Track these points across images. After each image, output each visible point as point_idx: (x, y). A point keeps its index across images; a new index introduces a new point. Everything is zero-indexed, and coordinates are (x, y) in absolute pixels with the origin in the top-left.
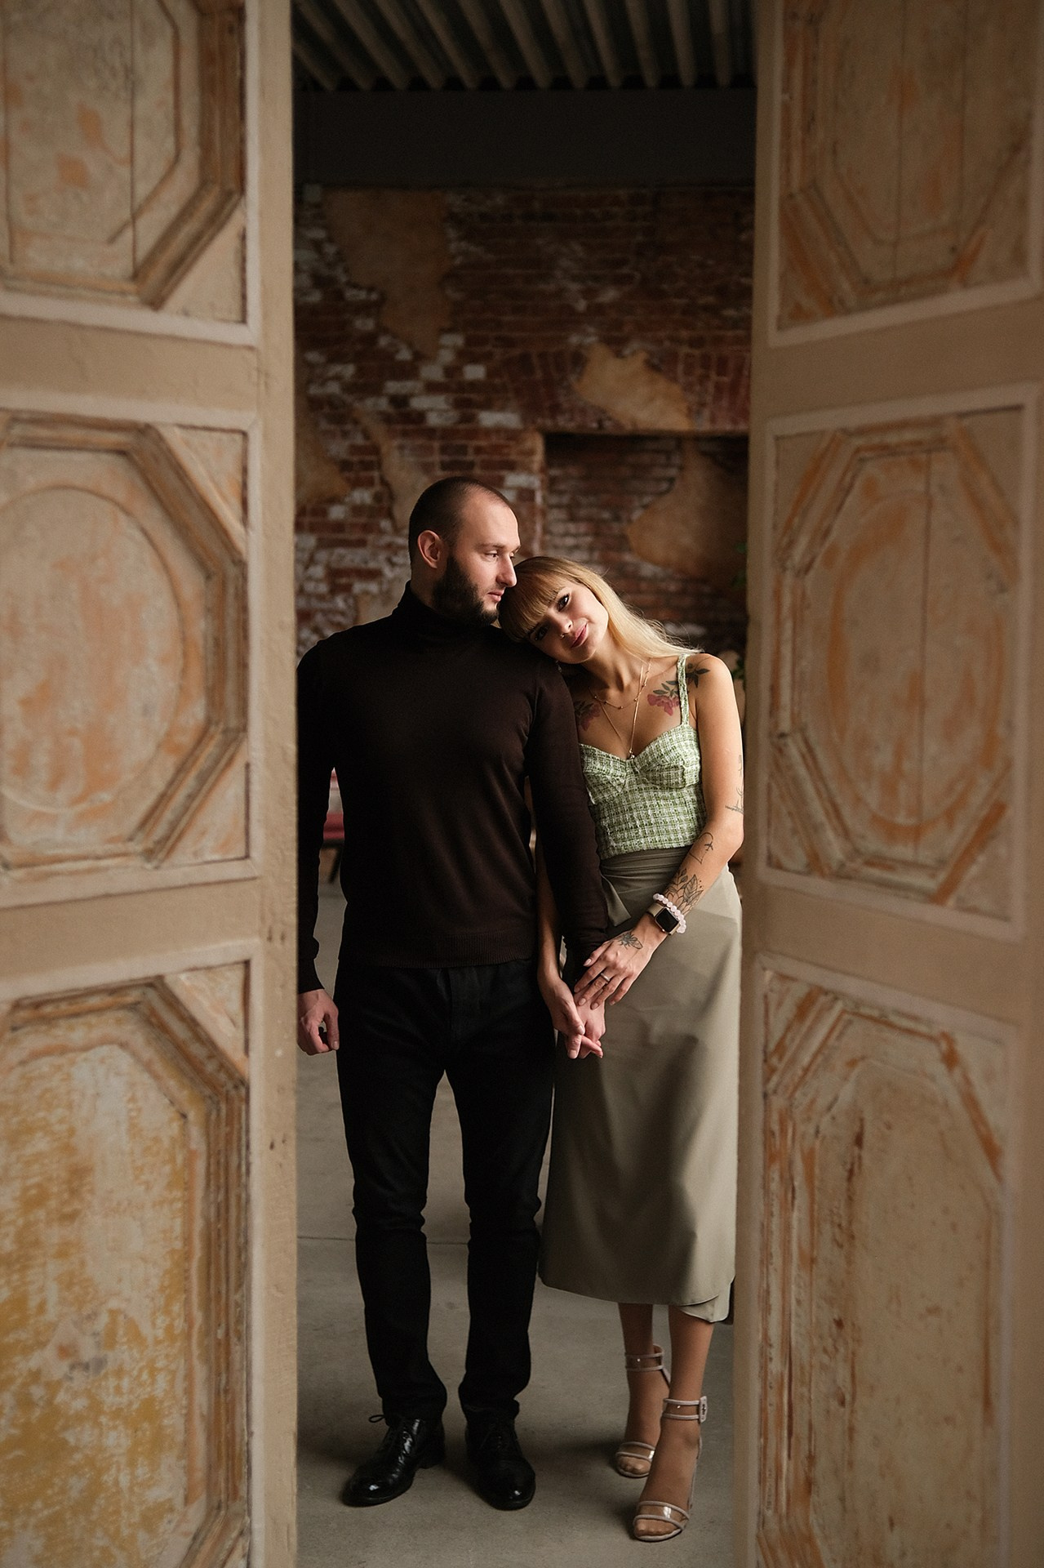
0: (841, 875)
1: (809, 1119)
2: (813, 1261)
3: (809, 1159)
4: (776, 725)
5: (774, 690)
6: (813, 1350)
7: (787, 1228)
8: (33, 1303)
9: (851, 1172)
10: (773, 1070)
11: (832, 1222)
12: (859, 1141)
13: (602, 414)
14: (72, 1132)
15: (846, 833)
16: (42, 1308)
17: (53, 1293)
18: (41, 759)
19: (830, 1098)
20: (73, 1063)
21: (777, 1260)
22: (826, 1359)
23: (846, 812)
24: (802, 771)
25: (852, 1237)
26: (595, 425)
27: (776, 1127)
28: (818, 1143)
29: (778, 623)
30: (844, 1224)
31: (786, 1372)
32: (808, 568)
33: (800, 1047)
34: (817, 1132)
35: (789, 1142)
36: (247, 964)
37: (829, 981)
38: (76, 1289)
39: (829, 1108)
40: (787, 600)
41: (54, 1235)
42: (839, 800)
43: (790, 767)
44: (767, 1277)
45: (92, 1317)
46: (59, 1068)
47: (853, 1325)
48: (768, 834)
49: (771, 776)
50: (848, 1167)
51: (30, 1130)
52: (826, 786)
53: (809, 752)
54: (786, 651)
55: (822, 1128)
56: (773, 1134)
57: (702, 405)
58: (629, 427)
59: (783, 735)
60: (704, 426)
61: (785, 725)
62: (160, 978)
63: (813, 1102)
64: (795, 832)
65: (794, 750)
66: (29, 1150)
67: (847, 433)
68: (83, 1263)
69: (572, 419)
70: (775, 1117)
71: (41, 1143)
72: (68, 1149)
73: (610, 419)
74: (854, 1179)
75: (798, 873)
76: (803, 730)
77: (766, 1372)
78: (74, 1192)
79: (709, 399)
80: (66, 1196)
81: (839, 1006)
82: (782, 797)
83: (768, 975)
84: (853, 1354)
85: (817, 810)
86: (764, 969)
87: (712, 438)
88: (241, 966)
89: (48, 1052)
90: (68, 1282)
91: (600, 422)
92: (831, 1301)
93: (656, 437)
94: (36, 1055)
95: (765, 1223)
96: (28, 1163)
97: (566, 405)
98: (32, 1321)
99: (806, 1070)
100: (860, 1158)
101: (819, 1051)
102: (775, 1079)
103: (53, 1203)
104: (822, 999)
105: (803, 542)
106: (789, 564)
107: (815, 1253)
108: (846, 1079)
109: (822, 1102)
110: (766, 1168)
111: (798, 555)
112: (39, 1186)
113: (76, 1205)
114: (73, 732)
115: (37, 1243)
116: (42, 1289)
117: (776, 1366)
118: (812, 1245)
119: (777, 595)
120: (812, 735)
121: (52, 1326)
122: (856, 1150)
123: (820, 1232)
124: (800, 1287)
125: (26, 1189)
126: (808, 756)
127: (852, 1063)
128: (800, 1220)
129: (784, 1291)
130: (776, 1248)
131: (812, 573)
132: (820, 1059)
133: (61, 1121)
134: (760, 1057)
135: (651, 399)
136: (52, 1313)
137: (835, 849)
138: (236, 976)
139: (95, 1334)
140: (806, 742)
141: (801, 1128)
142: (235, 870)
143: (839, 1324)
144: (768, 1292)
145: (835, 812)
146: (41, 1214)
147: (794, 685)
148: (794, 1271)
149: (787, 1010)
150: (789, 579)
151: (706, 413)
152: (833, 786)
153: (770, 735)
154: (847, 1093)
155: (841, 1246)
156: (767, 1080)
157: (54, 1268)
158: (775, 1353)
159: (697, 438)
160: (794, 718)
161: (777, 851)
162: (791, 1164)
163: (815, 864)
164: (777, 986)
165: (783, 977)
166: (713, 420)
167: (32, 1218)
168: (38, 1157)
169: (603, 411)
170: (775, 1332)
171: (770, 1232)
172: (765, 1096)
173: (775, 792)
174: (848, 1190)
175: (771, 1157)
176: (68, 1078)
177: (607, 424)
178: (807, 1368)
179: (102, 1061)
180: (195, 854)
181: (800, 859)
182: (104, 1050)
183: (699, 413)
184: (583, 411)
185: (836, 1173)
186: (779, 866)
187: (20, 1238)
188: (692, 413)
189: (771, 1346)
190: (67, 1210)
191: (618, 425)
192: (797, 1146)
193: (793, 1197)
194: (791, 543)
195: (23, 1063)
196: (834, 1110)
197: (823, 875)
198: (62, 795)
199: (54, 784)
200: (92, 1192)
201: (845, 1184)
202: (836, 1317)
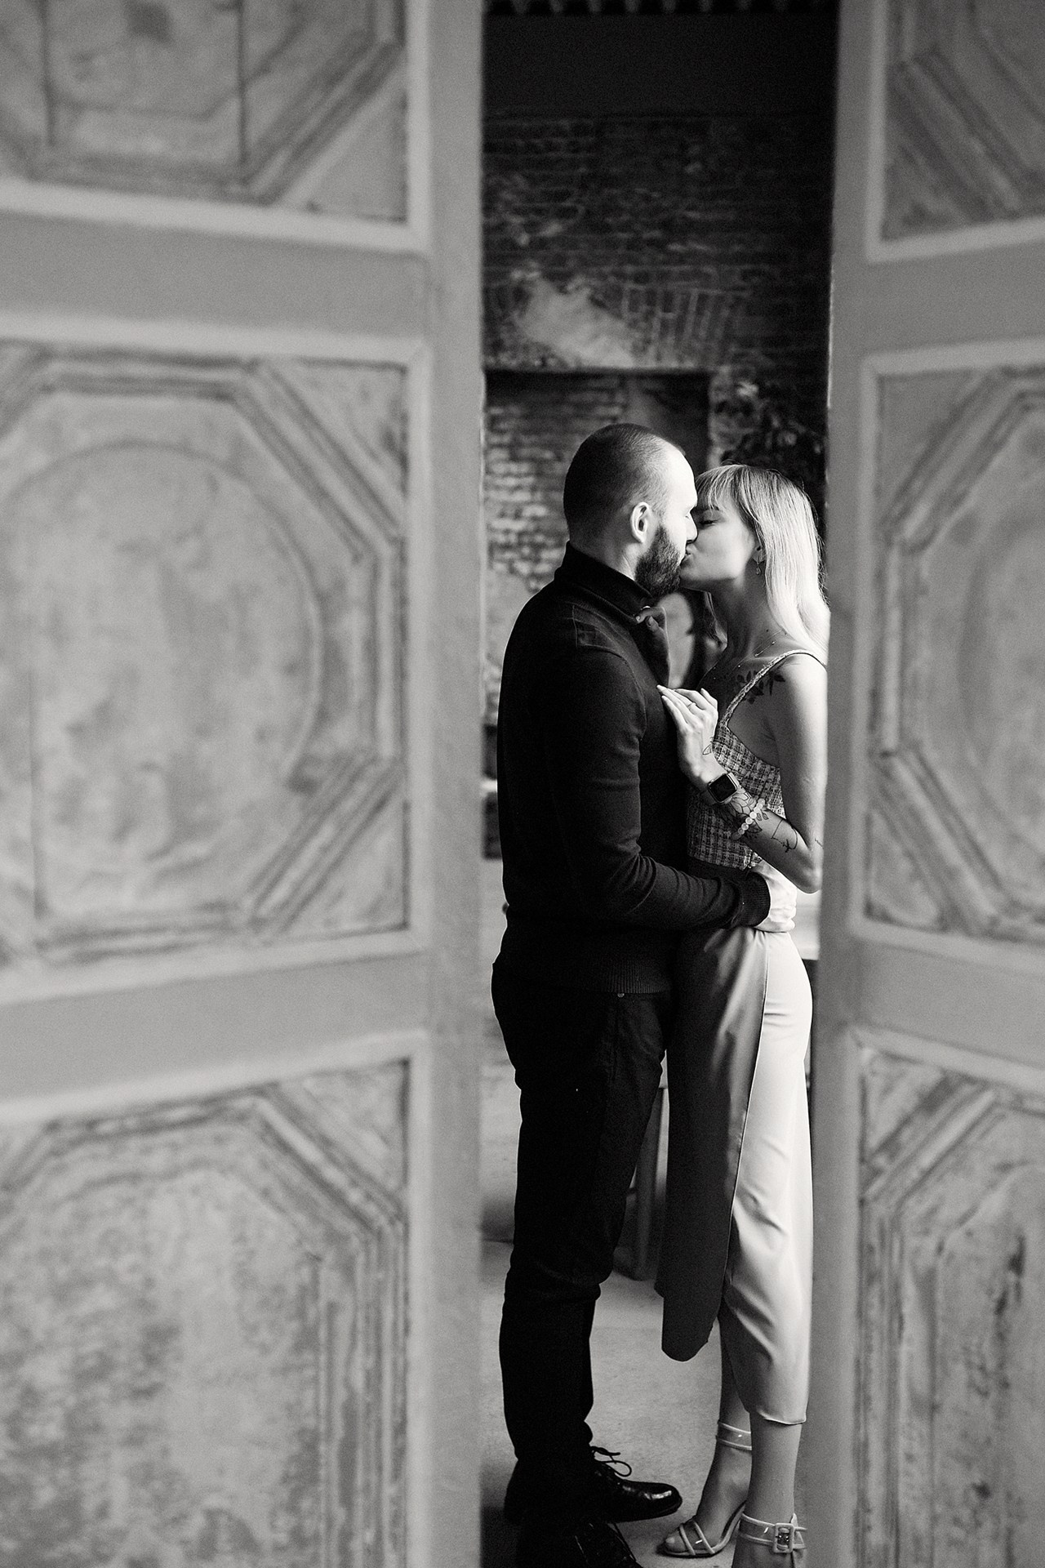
0: (992, 933)
1: (926, 1232)
2: (934, 1408)
3: (927, 1283)
4: (878, 741)
5: (876, 696)
6: (934, 1519)
7: (893, 1365)
8: (90, 1505)
9: (1001, 1306)
10: (876, 1172)
11: (969, 1364)
12: (1016, 1263)
13: (545, 352)
14: (149, 1283)
15: (994, 879)
16: (103, 1512)
17: (120, 1491)
18: (100, 803)
19: (964, 1208)
20: (150, 1194)
21: (878, 1405)
22: (958, 1533)
23: (995, 855)
24: (920, 800)
25: (1005, 1385)
26: (537, 363)
27: (875, 1241)
28: (941, 1262)
29: (881, 613)
30: (991, 1365)
31: (892, 1543)
32: (922, 545)
33: (923, 1146)
34: (940, 1249)
35: (896, 1259)
36: (405, 1064)
37: (978, 1067)
38: (157, 1485)
39: (963, 1220)
40: (893, 583)
41: (122, 1416)
42: (980, 838)
43: (903, 795)
44: (865, 1426)
45: (179, 1519)
46: (130, 1201)
47: (1009, 1496)
48: (866, 878)
49: (874, 804)
50: (997, 1295)
51: (86, 1282)
52: (961, 822)
53: (928, 779)
54: (893, 648)
55: (947, 1246)
56: (871, 1249)
57: (648, 342)
58: (572, 365)
59: (886, 754)
60: (650, 364)
61: (890, 740)
62: (275, 1085)
63: (933, 1211)
64: (916, 875)
65: (905, 774)
66: (84, 1308)
67: (1010, 373)
68: (165, 1452)
69: (514, 357)
70: (874, 1229)
71: (102, 1298)
72: (144, 1305)
73: (553, 356)
74: (1008, 1313)
75: (922, 929)
76: (916, 746)
77: (863, 1545)
78: (151, 1360)
79: (654, 335)
80: (140, 1366)
81: (987, 1098)
82: (893, 831)
83: (867, 1053)
84: (1010, 1531)
85: (949, 848)
86: (860, 1045)
87: (656, 376)
88: (398, 1069)
89: (112, 1180)
90: (143, 1475)
91: (543, 360)
92: (968, 1463)
93: (598, 375)
94: (93, 1185)
95: (862, 1361)
96: (83, 1325)
97: (508, 343)
98: (89, 1529)
99: (927, 1173)
100: (1018, 1287)
101: (951, 1150)
102: (879, 1183)
103: (120, 1376)
104: (967, 1089)
105: (921, 512)
106: (897, 539)
107: (937, 1397)
108: (992, 1185)
109: (946, 1214)
110: (862, 1293)
111: (911, 527)
112: (100, 1354)
113: (156, 1377)
114: (148, 767)
115: (97, 1428)
116: (103, 1487)
117: (877, 1537)
118: (933, 1388)
119: (880, 577)
120: (932, 756)
121: (120, 1535)
122: (1012, 1277)
123: (946, 1373)
124: (911, 1439)
125: (79, 1359)
126: (930, 784)
127: (1005, 1167)
128: (911, 1357)
129: (889, 1443)
130: (877, 1392)
131: (930, 552)
132: (951, 1160)
133: (133, 1269)
134: (853, 1154)
135: (596, 336)
136: (118, 1518)
137: (983, 902)
138: (389, 1082)
139: (184, 1542)
140: (922, 761)
141: (912, 1242)
142: (387, 944)
143: (983, 1491)
144: (866, 1445)
145: (976, 854)
146: (102, 1390)
147: (902, 691)
148: (902, 1418)
149: (902, 1098)
150: (894, 558)
151: (652, 350)
152: (971, 821)
153: (870, 753)
154: (993, 1205)
155: (984, 1394)
156: (865, 1184)
157: (121, 1458)
158: (875, 1519)
159: (640, 376)
160: (902, 731)
161: (880, 898)
162: (897, 1287)
163: (952, 918)
164: (882, 1067)
165: (893, 1058)
166: (659, 358)
167: (88, 1394)
168: (97, 1317)
169: (546, 348)
170: (876, 1493)
171: (869, 1371)
172: (862, 1202)
173: (879, 826)
174: (998, 1325)
175: (868, 1276)
176: (143, 1213)
177: (551, 362)
178: (926, 1542)
179: (195, 1191)
180: (328, 923)
181: (927, 909)
182: (196, 1177)
183: (644, 350)
184: (526, 348)
185: (975, 1304)
186: (886, 918)
187: (71, 1423)
188: (639, 350)
189: (869, 1511)
190: (143, 1383)
191: (562, 363)
192: (907, 1263)
193: (901, 1327)
194: (905, 513)
195: (75, 1197)
196: (971, 1223)
197: (968, 933)
198: (135, 847)
199: (122, 832)
200: (179, 1358)
201: (991, 1318)
202: (978, 1482)
